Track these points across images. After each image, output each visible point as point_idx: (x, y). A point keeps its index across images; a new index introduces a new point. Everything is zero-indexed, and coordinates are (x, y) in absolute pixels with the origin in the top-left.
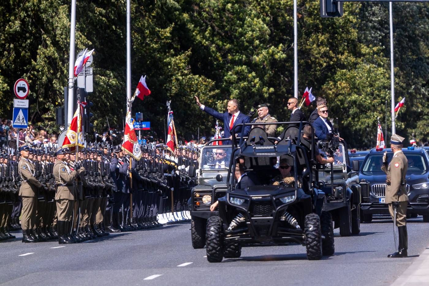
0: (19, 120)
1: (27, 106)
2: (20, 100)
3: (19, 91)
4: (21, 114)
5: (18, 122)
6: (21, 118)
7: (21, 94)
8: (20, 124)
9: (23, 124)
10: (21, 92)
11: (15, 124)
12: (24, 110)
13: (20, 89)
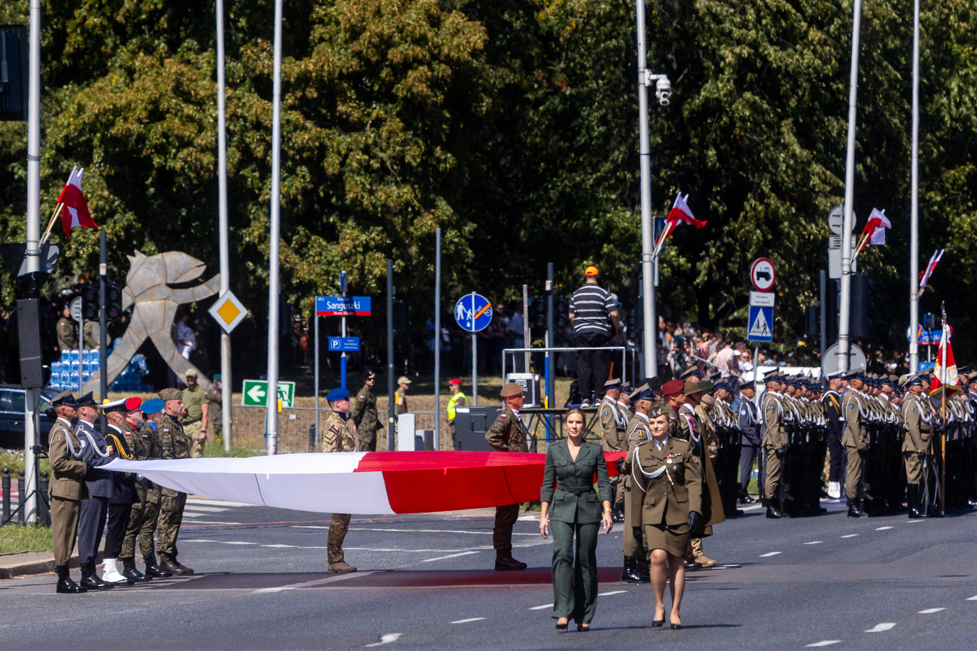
0: (758, 327)
1: (772, 304)
2: (760, 294)
3: (758, 279)
4: (761, 317)
5: (757, 330)
6: (761, 324)
7: (763, 283)
8: (759, 335)
9: (764, 335)
10: (762, 279)
11: (751, 334)
12: (767, 310)
13: (760, 275)
